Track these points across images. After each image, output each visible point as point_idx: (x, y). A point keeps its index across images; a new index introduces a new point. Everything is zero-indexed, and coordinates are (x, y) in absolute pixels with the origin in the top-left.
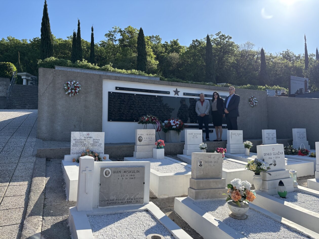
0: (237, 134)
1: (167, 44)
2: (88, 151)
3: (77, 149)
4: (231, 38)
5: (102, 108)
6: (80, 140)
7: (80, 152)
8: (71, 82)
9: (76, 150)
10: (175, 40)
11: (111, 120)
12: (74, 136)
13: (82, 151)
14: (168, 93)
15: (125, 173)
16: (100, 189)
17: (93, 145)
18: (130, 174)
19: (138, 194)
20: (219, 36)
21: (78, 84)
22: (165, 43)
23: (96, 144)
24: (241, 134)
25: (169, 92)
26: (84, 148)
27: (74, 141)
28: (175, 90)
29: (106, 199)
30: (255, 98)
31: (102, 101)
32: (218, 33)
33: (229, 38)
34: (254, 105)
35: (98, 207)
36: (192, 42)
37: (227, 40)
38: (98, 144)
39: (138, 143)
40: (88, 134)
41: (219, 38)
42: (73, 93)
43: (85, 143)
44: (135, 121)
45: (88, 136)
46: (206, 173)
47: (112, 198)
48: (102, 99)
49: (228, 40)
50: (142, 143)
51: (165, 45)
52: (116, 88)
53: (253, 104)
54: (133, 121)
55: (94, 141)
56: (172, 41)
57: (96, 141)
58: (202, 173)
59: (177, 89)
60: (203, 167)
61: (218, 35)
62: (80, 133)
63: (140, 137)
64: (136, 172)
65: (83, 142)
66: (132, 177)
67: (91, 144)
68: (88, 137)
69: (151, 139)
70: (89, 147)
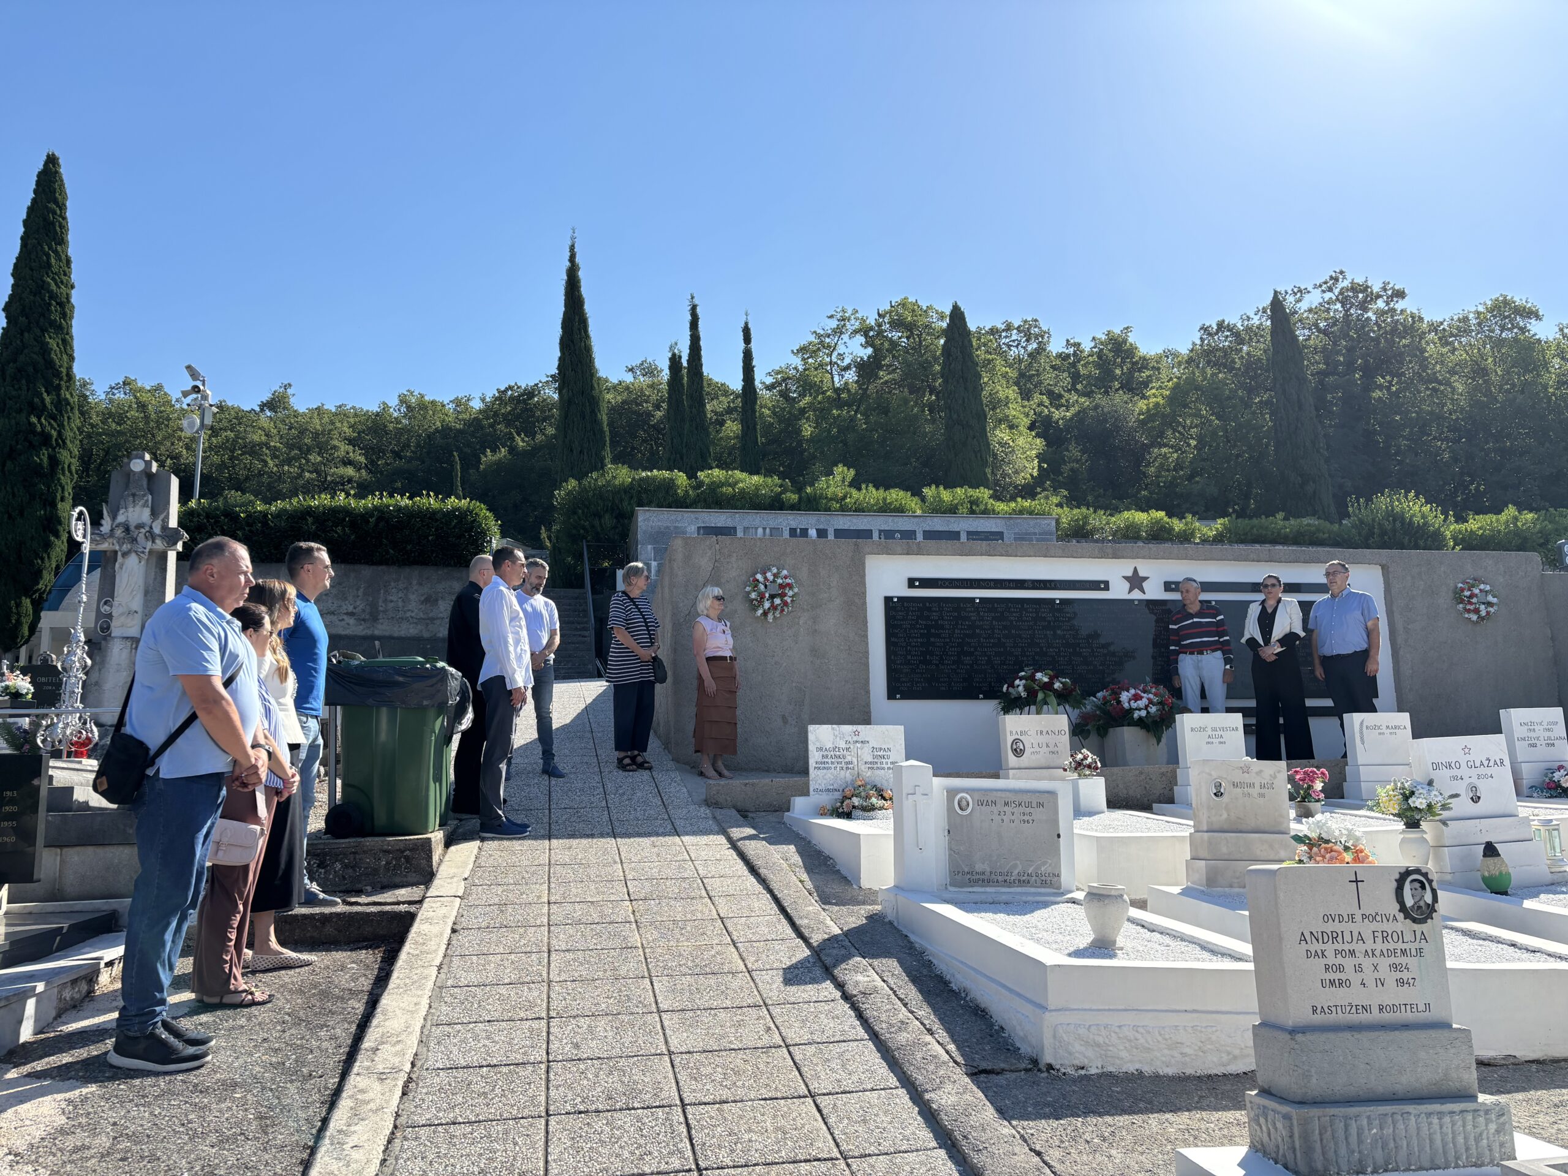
0: (1384, 727)
1: (1075, 354)
2: (860, 783)
3: (826, 777)
4: (1400, 294)
5: (866, 654)
6: (834, 749)
7: (836, 786)
8: (764, 573)
9: (825, 781)
10: (1117, 331)
11: (898, 696)
12: (818, 740)
13: (841, 785)
14: (1105, 585)
15: (1006, 807)
16: (949, 843)
17: (872, 765)
18: (1022, 809)
19: (1044, 863)
20: (1336, 291)
21: (786, 577)
22: (1065, 350)
23: (882, 763)
24: (1405, 728)
25: (1106, 583)
26: (848, 775)
27: (817, 754)
28: (1130, 573)
29: (966, 870)
30: (1482, 586)
31: (866, 631)
32: (1331, 278)
33: (1392, 296)
34: (1483, 613)
35: (946, 888)
36: (1199, 335)
37: (1381, 304)
38: (887, 763)
39: (1012, 760)
40: (857, 734)
41: (1337, 299)
42: (779, 608)
43: (849, 758)
44: (985, 698)
45: (855, 738)
46: (1239, 818)
47: (979, 867)
48: (867, 622)
49: (1388, 304)
50: (1024, 760)
51: (1068, 356)
52: (911, 583)
53: (1477, 611)
54: (977, 698)
55: (876, 753)
56: (1104, 337)
57: (881, 753)
58: (1225, 816)
59: (1135, 568)
60: (1225, 799)
61: (1330, 290)
62: (833, 729)
63: (1015, 741)
64: (1034, 805)
65: (844, 757)
66: (1026, 818)
67: (866, 763)
68: (857, 742)
69: (1056, 749)
70: (860, 772)
